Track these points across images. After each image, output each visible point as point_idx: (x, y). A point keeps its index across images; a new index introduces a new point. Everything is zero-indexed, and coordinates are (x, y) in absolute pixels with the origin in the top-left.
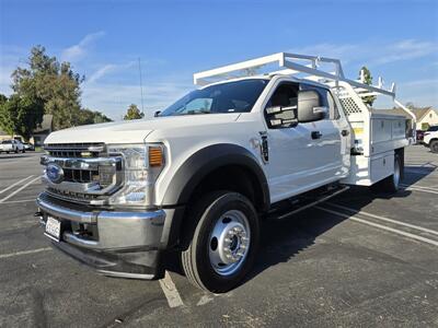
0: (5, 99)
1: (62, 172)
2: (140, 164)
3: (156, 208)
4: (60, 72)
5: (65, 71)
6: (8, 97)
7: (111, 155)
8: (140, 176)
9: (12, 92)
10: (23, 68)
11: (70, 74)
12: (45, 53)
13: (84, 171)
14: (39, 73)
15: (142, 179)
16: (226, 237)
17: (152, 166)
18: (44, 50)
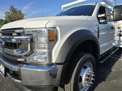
0: (3, 20)
1: (4, 43)
2: (43, 39)
3: (53, 64)
4: (18, 13)
5: (20, 12)
6: (4, 20)
7: (27, 35)
8: (43, 46)
9: (5, 19)
10: (8, 12)
11: (21, 13)
12: (14, 7)
13: (14, 43)
14: (12, 13)
15: (44, 48)
16: (86, 76)
17: (50, 41)
18: (14, 6)
